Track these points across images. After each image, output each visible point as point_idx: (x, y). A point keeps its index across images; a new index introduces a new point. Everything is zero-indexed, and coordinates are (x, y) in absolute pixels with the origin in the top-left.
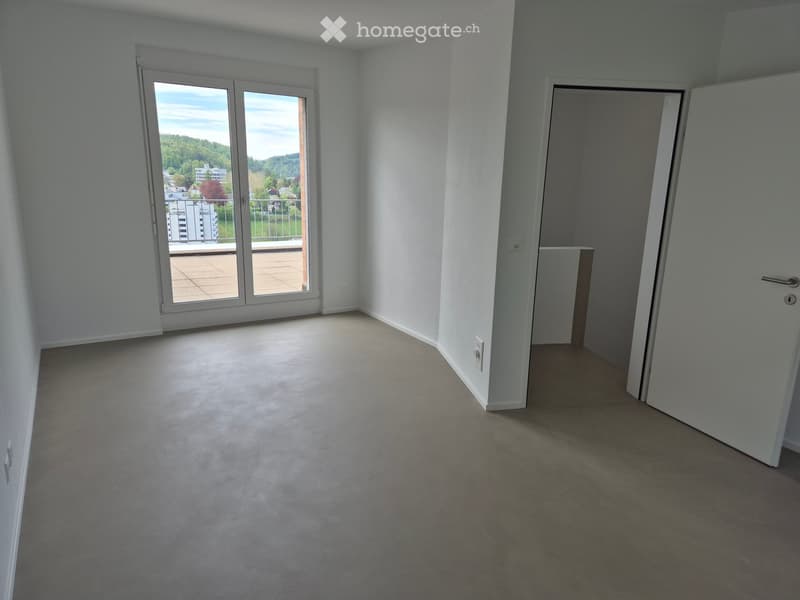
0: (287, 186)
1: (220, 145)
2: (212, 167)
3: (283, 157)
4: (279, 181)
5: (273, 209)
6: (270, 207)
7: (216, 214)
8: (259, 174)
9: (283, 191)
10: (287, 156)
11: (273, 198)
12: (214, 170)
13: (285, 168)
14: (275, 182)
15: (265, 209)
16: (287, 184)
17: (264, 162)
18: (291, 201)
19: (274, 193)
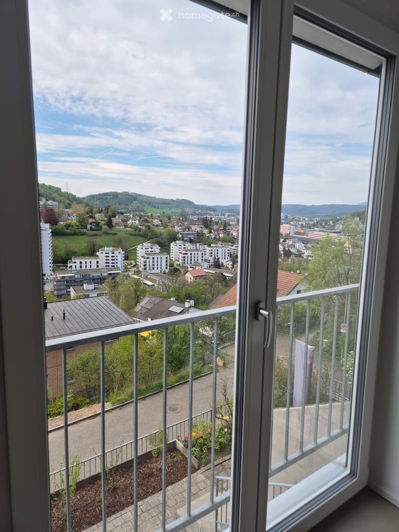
0: (100, 213)
1: (54, 187)
2: (47, 200)
3: (96, 195)
4: (94, 210)
5: (91, 227)
6: (89, 226)
7: (51, 231)
8: (80, 205)
9: (97, 215)
10: (99, 194)
11: (91, 220)
12: (50, 202)
13: (98, 202)
14: (92, 210)
15: (86, 228)
16: (100, 212)
17: (83, 198)
18: (103, 222)
19: (91, 217)
